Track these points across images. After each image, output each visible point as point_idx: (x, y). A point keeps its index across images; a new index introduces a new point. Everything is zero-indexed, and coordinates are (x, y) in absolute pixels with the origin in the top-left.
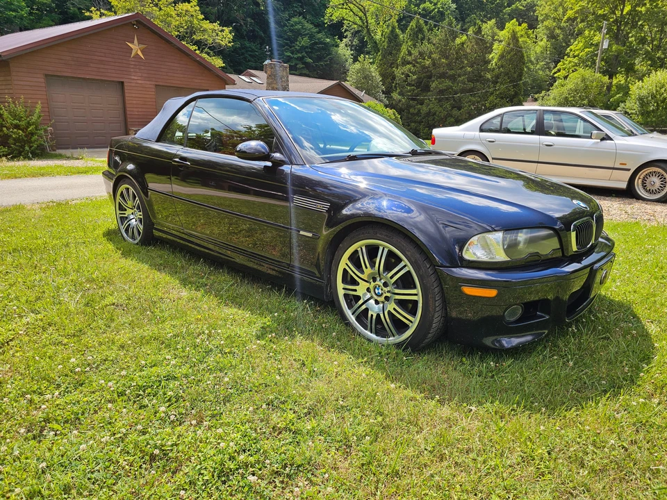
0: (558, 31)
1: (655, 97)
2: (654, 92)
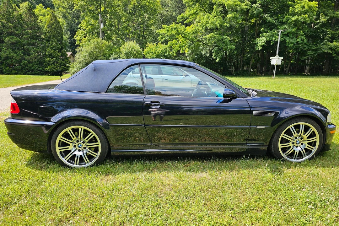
0: (67, 14)
1: (131, 53)
2: (131, 50)
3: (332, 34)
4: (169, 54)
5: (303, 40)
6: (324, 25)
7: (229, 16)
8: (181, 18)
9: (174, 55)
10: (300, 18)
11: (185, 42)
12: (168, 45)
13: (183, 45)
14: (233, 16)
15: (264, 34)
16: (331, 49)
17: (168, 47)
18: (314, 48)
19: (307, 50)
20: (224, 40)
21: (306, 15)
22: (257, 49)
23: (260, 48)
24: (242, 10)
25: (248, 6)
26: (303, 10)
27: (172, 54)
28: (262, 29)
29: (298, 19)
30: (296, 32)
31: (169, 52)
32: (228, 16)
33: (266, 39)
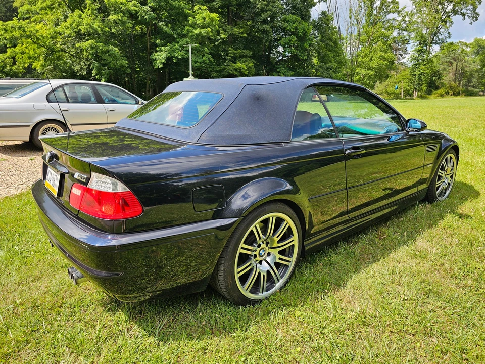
3: (234, 54)
4: (11, 70)
5: (209, 59)
6: (224, 42)
7: (112, 17)
8: (26, 11)
9: (21, 71)
10: (203, 32)
11: (38, 51)
12: (8, 54)
13: (36, 55)
14: (120, 18)
15: (163, 48)
16: (236, 70)
17: (8, 57)
18: (218, 68)
19: (211, 71)
20: (111, 52)
21: (209, 29)
22: (156, 67)
23: (161, 66)
24: (129, 11)
25: (137, 7)
26: (205, 22)
27: (16, 69)
28: (158, 41)
29: (200, 33)
30: (200, 49)
31: (10, 66)
32: (110, 17)
33: (166, 55)
